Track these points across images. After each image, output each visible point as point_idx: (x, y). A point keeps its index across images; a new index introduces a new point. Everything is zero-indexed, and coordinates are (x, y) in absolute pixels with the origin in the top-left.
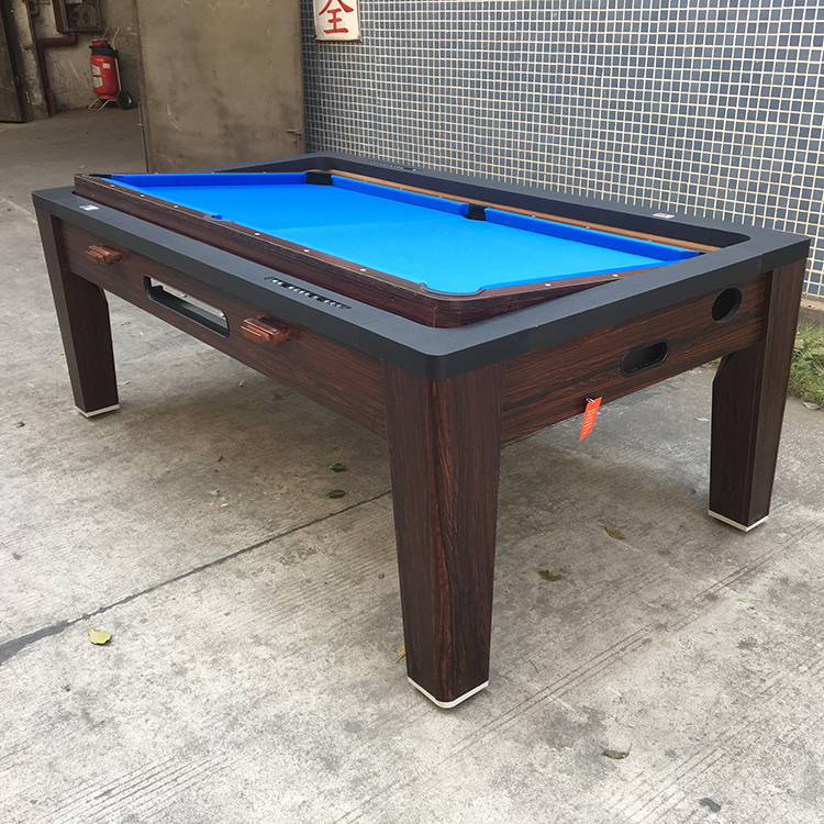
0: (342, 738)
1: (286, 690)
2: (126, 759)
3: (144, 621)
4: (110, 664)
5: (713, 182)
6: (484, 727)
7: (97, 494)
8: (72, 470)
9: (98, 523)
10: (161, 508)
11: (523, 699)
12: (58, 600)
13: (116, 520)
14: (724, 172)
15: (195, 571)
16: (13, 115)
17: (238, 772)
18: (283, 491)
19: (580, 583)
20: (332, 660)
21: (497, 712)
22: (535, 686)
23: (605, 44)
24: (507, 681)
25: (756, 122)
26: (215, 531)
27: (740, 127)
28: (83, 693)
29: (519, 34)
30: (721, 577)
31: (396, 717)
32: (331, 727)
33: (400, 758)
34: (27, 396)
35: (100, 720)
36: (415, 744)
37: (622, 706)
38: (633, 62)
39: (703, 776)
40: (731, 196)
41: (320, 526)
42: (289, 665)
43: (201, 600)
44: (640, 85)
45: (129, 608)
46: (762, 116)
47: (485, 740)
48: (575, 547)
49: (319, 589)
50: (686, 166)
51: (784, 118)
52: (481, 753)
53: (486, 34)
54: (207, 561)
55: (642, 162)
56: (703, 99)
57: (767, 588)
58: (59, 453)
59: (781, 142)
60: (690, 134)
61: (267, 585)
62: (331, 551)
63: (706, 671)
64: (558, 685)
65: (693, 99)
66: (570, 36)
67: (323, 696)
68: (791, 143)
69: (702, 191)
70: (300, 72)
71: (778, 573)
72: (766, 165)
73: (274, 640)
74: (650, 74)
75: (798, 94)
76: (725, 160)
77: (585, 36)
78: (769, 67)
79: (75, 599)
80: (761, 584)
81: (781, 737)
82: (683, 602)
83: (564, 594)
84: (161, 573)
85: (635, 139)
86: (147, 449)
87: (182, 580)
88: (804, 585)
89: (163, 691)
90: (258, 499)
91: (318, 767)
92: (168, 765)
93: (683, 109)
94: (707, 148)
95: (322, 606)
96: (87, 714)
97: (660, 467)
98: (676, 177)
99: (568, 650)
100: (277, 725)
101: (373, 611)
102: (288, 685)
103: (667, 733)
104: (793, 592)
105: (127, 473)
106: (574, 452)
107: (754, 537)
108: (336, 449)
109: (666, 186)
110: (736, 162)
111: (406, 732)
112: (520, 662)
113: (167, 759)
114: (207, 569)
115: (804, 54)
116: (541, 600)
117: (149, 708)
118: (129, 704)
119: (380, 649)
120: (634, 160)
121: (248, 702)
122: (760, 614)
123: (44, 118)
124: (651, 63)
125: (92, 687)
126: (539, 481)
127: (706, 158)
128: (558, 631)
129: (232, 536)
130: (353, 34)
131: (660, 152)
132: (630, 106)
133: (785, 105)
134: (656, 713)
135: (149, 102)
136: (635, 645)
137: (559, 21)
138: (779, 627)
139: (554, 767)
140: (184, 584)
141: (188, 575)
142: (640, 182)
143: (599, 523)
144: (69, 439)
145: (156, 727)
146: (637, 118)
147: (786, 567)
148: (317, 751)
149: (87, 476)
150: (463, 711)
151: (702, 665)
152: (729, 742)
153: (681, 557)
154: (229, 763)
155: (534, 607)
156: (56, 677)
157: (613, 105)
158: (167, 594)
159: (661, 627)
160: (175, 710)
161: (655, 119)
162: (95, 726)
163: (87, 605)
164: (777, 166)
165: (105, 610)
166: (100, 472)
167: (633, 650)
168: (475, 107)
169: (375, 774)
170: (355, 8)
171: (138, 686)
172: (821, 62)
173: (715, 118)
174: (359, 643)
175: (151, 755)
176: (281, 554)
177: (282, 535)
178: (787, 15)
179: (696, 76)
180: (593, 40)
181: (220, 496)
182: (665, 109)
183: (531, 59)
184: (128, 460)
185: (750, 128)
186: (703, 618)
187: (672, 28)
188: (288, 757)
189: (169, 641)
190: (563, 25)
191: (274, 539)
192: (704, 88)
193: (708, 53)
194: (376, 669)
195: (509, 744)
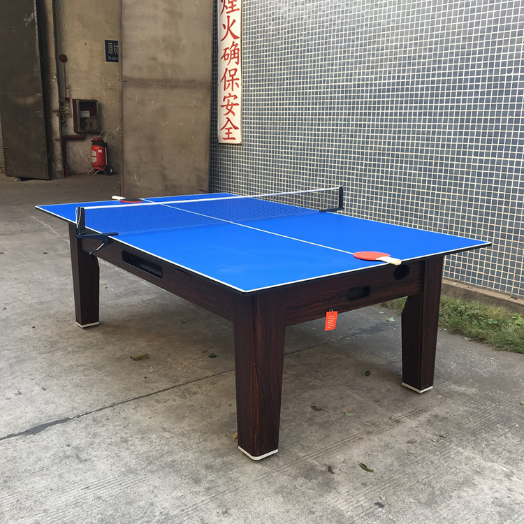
0: (203, 472)
1: (177, 451)
2: (97, 475)
3: (108, 419)
4: (90, 436)
6: (274, 469)
7: (86, 363)
8: (73, 352)
9: (86, 376)
10: (119, 370)
11: (295, 459)
12: (65, 409)
13: (95, 375)
14: (431, 219)
15: (135, 399)
16: (44, 176)
17: (151, 482)
19: (331, 412)
20: (201, 440)
21: (281, 464)
22: (302, 454)
23: (369, 151)
24: (288, 452)
25: (446, 193)
27: (438, 196)
28: (77, 448)
29: (325, 144)
30: (404, 413)
31: (231, 464)
32: (198, 467)
33: (231, 480)
34: (50, 317)
35: (84, 459)
36: (239, 475)
37: (344, 464)
38: (383, 160)
41: (200, 382)
42: (180, 441)
43: (137, 412)
44: (387, 172)
45: (100, 413)
46: (449, 190)
47: (274, 475)
48: (332, 397)
49: (197, 410)
50: (411, 215)
51: (460, 192)
52: (271, 480)
53: (308, 144)
54: (141, 395)
55: (388, 212)
56: (419, 181)
57: (427, 419)
58: (66, 344)
59: (459, 204)
61: (171, 406)
62: (205, 393)
63: (388, 452)
64: (313, 454)
65: (414, 181)
66: (351, 146)
67: (196, 454)
68: (465, 205)
71: (433, 413)
72: (452, 215)
73: (173, 430)
74: (392, 167)
75: (467, 180)
76: (431, 213)
78: (452, 166)
79: (73, 408)
80: (424, 417)
81: (420, 480)
82: (382, 423)
83: (322, 417)
84: (117, 399)
85: (385, 200)
86: (113, 344)
87: (128, 402)
88: (446, 418)
89: (116, 449)
90: (169, 368)
91: (190, 482)
92: (117, 478)
93: (409, 186)
94: (422, 205)
95: (198, 417)
96: (78, 456)
97: (382, 363)
99: (321, 440)
100: (172, 465)
101: (224, 420)
102: (178, 449)
104: (440, 421)
105: (101, 354)
107: (425, 397)
108: (212, 347)
110: (437, 214)
111: (235, 470)
112: (296, 444)
113: (117, 476)
114: (141, 398)
115: (469, 160)
116: (310, 419)
117: (109, 455)
118: (98, 453)
119: (226, 436)
120: (384, 211)
121: (158, 455)
122: (421, 430)
123: (62, 178)
124: (392, 161)
125: (81, 446)
126: (317, 366)
127: (421, 211)
128: (317, 432)
129: (154, 384)
130: (238, 141)
131: (398, 207)
132: (382, 183)
133: (461, 185)
135: (125, 171)
136: (354, 440)
137: (346, 138)
138: (429, 435)
139: (306, 488)
140: (129, 404)
141: (130, 400)
143: (346, 387)
144: (72, 338)
145: (112, 463)
146: (386, 189)
147: (440, 411)
148: (191, 476)
149: (81, 355)
150: (265, 463)
151: (387, 450)
152: (394, 481)
153: (385, 403)
154: (147, 478)
155: (306, 422)
156: (63, 441)
157: (373, 182)
158: (120, 408)
159: (369, 433)
160: (122, 457)
161: (395, 190)
162: (82, 461)
163: (79, 411)
164: (458, 217)
165: (88, 413)
166: (88, 353)
167: (354, 442)
169: (218, 486)
170: (240, 128)
171: (104, 446)
172: (477, 164)
173: (426, 191)
174: (216, 433)
175: (109, 474)
176: (179, 394)
177: (180, 385)
178: (460, 140)
179: (415, 169)
180: (363, 149)
181: (149, 366)
182: (400, 185)
183: (331, 157)
184: (102, 349)
185: (443, 196)
186: (391, 430)
187: (403, 144)
188: (176, 477)
189: (120, 428)
190: (348, 141)
191: (176, 387)
192: (420, 175)
193: (421, 157)
194: (223, 444)
195: (285, 477)
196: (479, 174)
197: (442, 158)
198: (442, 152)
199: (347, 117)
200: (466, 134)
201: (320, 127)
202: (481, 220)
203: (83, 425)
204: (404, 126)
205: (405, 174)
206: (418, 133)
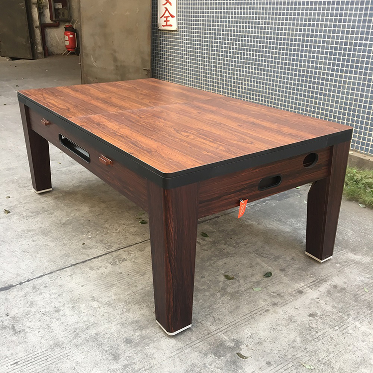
0: (123, 346)
1: (102, 322)
2: (27, 348)
3: (46, 287)
4: (28, 305)
5: (328, 101)
6: (187, 345)
7: (36, 228)
8: (27, 217)
9: (34, 241)
10: (62, 236)
11: (207, 333)
12: (10, 275)
13: (42, 240)
14: (333, 97)
15: (72, 265)
16: (29, 56)
17: (74, 358)
18: (117, 232)
19: (242, 281)
20: (125, 310)
21: (194, 338)
22: (213, 328)
23: (283, 37)
24: (201, 325)
25: (348, 75)
27: (341, 76)
28: (14, 318)
29: (246, 31)
30: (306, 283)
31: (148, 338)
32: (119, 341)
33: (147, 357)
34: (13, 183)
35: (19, 330)
36: (155, 351)
37: (251, 340)
40: (336, 107)
41: (131, 248)
42: (106, 311)
43: (72, 279)
44: (298, 56)
45: (40, 280)
46: (351, 72)
47: (186, 351)
48: (243, 265)
49: (125, 277)
50: (317, 93)
51: (360, 73)
52: (183, 357)
53: (231, 30)
54: (78, 261)
55: (297, 90)
56: (325, 64)
57: (327, 289)
58: (22, 209)
59: (359, 84)
60: (319, 78)
61: (102, 274)
62: (133, 260)
63: (292, 326)
64: (223, 328)
65: (321, 63)
66: (268, 32)
67: (118, 326)
68: (363, 85)
69: (324, 105)
70: (150, 43)
71: (333, 283)
72: (352, 94)
74: (302, 51)
75: (367, 63)
76: (334, 91)
77: (274, 33)
78: (355, 50)
79: (18, 275)
80: (324, 287)
81: (320, 359)
82: (287, 293)
83: (234, 286)
84: (57, 266)
86: (61, 209)
87: (66, 269)
88: (344, 289)
89: (48, 319)
90: (105, 234)
91: (110, 358)
92: (45, 352)
93: (316, 68)
94: (326, 85)
95: (125, 285)
96: (14, 327)
97: (288, 230)
98: (312, 97)
99: (231, 312)
100: (95, 338)
101: (147, 289)
102: (103, 320)
103: (269, 354)
104: (339, 292)
105: (51, 219)
106: (250, 221)
107: (325, 265)
108: (144, 214)
109: (308, 101)
110: (339, 92)
111: (151, 345)
112: (208, 316)
113: (45, 350)
114: (77, 265)
115: (371, 45)
116: (223, 289)
117: (41, 326)
118: (32, 324)
119: (147, 306)
121: (84, 326)
122: (321, 302)
123: (42, 58)
124: (303, 46)
125: (18, 315)
126: (232, 233)
127: (326, 90)
128: (228, 303)
129: (91, 250)
130: (174, 28)
131: (306, 86)
132: (293, 65)
133: (361, 68)
134: (265, 344)
135: (84, 54)
136: (261, 312)
137: (263, 26)
138: (329, 308)
139: (215, 366)
140: (66, 271)
141: (68, 267)
142: (296, 99)
143: (256, 255)
144: (28, 203)
145: (42, 335)
147: (338, 281)
148: (111, 351)
149: (33, 220)
150: (179, 337)
151: (290, 323)
152: (296, 360)
153: (290, 272)
154: (71, 353)
155: (219, 291)
156: (3, 309)
157: (286, 64)
158: (58, 275)
159: (275, 304)
160: (52, 328)
161: (304, 71)
162: (16, 332)
163: (22, 278)
164: (357, 95)
165: (30, 280)
166: (39, 218)
167: (260, 314)
168: (225, 62)
169: (134, 363)
170: (176, 16)
171: (38, 316)
173: (330, 72)
174: (138, 303)
175: (38, 347)
176: (111, 260)
177: (113, 252)
178: (363, 27)
179: (322, 53)
180: (278, 35)
181: (89, 232)
182: (308, 67)
183: (251, 42)
184: (52, 214)
185: (345, 77)
186: (295, 301)
187: (313, 31)
188: (97, 353)
189: (55, 296)
190: (265, 27)
191: (109, 253)
192: (326, 59)
193: (328, 43)
194: (144, 315)
195: (196, 353)
197: (346, 44)
198: (347, 38)
199: (265, 6)
200: (370, 21)
201: (242, 15)
203: (23, 293)
204: (314, 15)
205: (313, 57)
206: (327, 20)
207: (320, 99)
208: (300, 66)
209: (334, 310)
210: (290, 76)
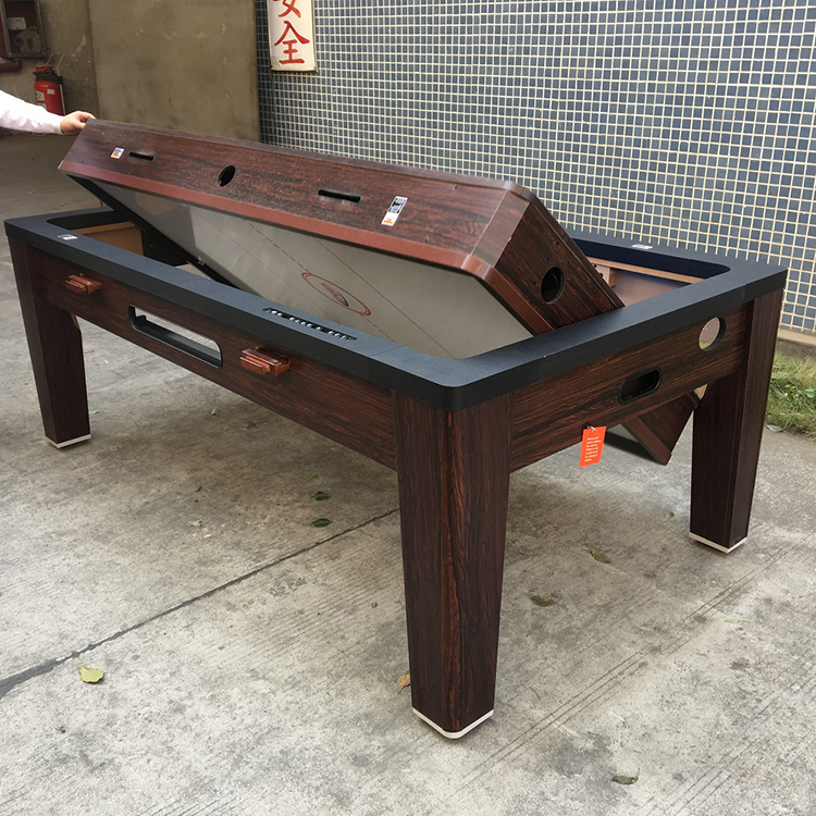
0: (351, 773)
1: (289, 724)
2: (131, 802)
3: (136, 657)
4: (105, 703)
5: (667, 212)
6: (493, 756)
7: (76, 528)
8: (47, 503)
9: (79, 556)
10: (143, 540)
11: (529, 727)
12: (44, 638)
13: (99, 554)
14: (678, 202)
15: (184, 604)
19: (571, 607)
20: (333, 693)
21: (504, 740)
22: (539, 714)
23: (560, 79)
24: (510, 709)
25: (708, 155)
26: (202, 562)
27: (692, 159)
28: (80, 734)
29: (475, 68)
30: (707, 599)
31: (403, 749)
32: (338, 762)
33: (412, 791)
35: (99, 762)
36: (425, 776)
37: (627, 731)
38: (588, 96)
39: (712, 798)
40: (684, 226)
41: (308, 555)
42: (289, 699)
43: (193, 635)
44: (595, 118)
45: (119, 644)
46: (714, 150)
47: (495, 769)
48: (563, 571)
49: (313, 620)
50: (641, 197)
51: (734, 151)
52: (492, 783)
53: (442, 67)
54: (196, 594)
55: (598, 192)
56: (656, 134)
57: (752, 609)
58: (32, 485)
59: (732, 174)
60: (644, 166)
61: (259, 617)
62: (320, 580)
63: (703, 693)
64: (561, 712)
65: (647, 133)
66: (525, 70)
67: (328, 730)
68: (742, 176)
69: (657, 221)
70: (256, 100)
72: (719, 196)
73: (271, 674)
74: (604, 108)
75: (749, 129)
76: (679, 192)
77: (541, 71)
78: (720, 103)
79: (63, 636)
80: (746, 605)
81: (782, 757)
82: (673, 624)
83: (557, 619)
84: (149, 607)
85: (591, 171)
86: (123, 480)
87: (172, 613)
88: (788, 604)
89: (162, 729)
90: (242, 529)
91: (329, 804)
92: (175, 806)
93: (637, 143)
94: (661, 178)
95: (317, 637)
96: (86, 756)
97: (637, 490)
98: (631, 207)
99: (567, 676)
100: (284, 761)
101: (369, 641)
102: (291, 719)
103: (673, 756)
104: (778, 612)
105: (105, 504)
106: (552, 477)
107: (734, 559)
108: (315, 477)
109: (621, 216)
110: (689, 193)
111: (414, 764)
112: (522, 689)
113: (173, 800)
114: (197, 603)
115: (754, 91)
116: (536, 627)
117: (149, 748)
118: (127, 744)
119: (380, 679)
120: (589, 191)
121: (251, 738)
122: (749, 635)
124: (605, 97)
125: (88, 728)
126: (520, 506)
127: (660, 189)
128: (555, 657)
129: (218, 567)
130: (309, 65)
131: (615, 183)
132: (585, 138)
133: (736, 139)
134: (660, 737)
136: (632, 669)
137: (515, 56)
138: (768, 647)
139: (566, 796)
140: (174, 618)
141: (176, 609)
142: (596, 212)
143: (584, 547)
144: (41, 471)
145: (158, 768)
146: (592, 150)
147: (769, 587)
148: (327, 787)
149: (63, 508)
150: (470, 741)
151: (699, 687)
152: (734, 764)
153: (667, 579)
154: (238, 802)
155: (529, 633)
156: (49, 718)
157: (569, 137)
158: (158, 629)
159: (655, 650)
160: (177, 749)
161: (610, 151)
162: (95, 768)
163: (75, 642)
164: (729, 198)
165: (95, 646)
166: (77, 504)
167: (631, 674)
168: (431, 138)
169: (387, 808)
170: (311, 40)
171: (136, 725)
172: (769, 99)
173: (669, 151)
174: (358, 674)
175: (156, 797)
176: (270, 585)
177: (269, 566)
178: (737, 53)
179: (649, 111)
180: (548, 74)
181: (202, 526)
182: (619, 141)
183: (488, 92)
184: (104, 491)
185: (702, 160)
186: (695, 640)
187: (626, 64)
188: (298, 794)
189: (164, 677)
190: (519, 59)
191: (261, 570)
192: (657, 122)
193: (661, 88)
194: (378, 700)
195: (519, 772)
196: (772, 118)
197: (700, 89)
198: (702, 78)
199: (517, 14)
200: (750, 41)
201: (466, 35)
202: (771, 203)
204: (629, 29)
205: (630, 120)
206: (656, 41)
207: (649, 209)
208: (602, 140)
209: (781, 651)
210: (579, 164)
